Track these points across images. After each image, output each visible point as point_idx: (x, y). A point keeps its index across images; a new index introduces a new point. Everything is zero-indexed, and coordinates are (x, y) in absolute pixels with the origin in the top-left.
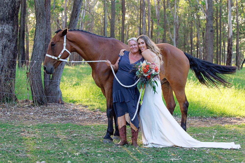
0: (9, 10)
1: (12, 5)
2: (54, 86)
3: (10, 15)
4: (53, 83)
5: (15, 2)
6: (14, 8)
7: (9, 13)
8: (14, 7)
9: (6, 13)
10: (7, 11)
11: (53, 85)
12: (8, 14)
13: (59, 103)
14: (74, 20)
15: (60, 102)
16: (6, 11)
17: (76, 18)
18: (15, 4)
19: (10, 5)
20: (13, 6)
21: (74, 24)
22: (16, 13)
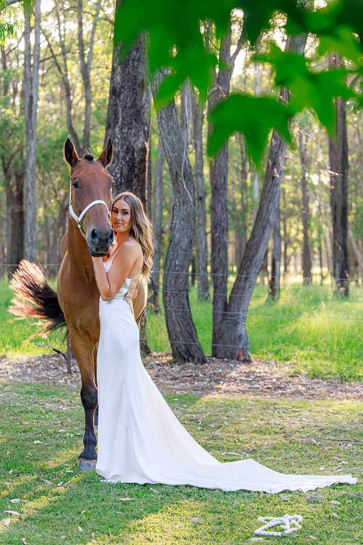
0: (122, 168)
1: (126, 156)
2: (230, 325)
3: (124, 177)
4: (228, 318)
5: (134, 151)
6: (132, 164)
7: (121, 174)
8: (132, 160)
9: (116, 173)
10: (118, 170)
11: (228, 321)
12: (118, 175)
13: (238, 359)
14: (270, 185)
15: (242, 358)
16: (115, 168)
17: (273, 180)
18: (133, 154)
19: (124, 157)
20: (130, 158)
21: (270, 194)
22: (136, 173)
